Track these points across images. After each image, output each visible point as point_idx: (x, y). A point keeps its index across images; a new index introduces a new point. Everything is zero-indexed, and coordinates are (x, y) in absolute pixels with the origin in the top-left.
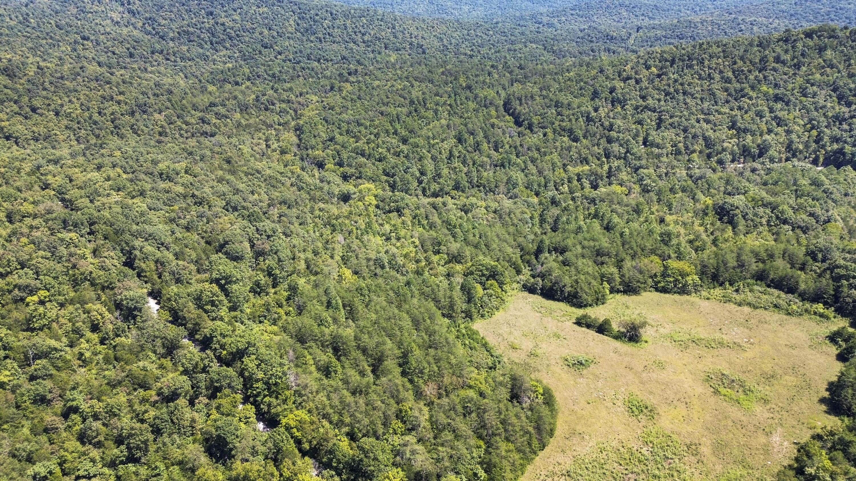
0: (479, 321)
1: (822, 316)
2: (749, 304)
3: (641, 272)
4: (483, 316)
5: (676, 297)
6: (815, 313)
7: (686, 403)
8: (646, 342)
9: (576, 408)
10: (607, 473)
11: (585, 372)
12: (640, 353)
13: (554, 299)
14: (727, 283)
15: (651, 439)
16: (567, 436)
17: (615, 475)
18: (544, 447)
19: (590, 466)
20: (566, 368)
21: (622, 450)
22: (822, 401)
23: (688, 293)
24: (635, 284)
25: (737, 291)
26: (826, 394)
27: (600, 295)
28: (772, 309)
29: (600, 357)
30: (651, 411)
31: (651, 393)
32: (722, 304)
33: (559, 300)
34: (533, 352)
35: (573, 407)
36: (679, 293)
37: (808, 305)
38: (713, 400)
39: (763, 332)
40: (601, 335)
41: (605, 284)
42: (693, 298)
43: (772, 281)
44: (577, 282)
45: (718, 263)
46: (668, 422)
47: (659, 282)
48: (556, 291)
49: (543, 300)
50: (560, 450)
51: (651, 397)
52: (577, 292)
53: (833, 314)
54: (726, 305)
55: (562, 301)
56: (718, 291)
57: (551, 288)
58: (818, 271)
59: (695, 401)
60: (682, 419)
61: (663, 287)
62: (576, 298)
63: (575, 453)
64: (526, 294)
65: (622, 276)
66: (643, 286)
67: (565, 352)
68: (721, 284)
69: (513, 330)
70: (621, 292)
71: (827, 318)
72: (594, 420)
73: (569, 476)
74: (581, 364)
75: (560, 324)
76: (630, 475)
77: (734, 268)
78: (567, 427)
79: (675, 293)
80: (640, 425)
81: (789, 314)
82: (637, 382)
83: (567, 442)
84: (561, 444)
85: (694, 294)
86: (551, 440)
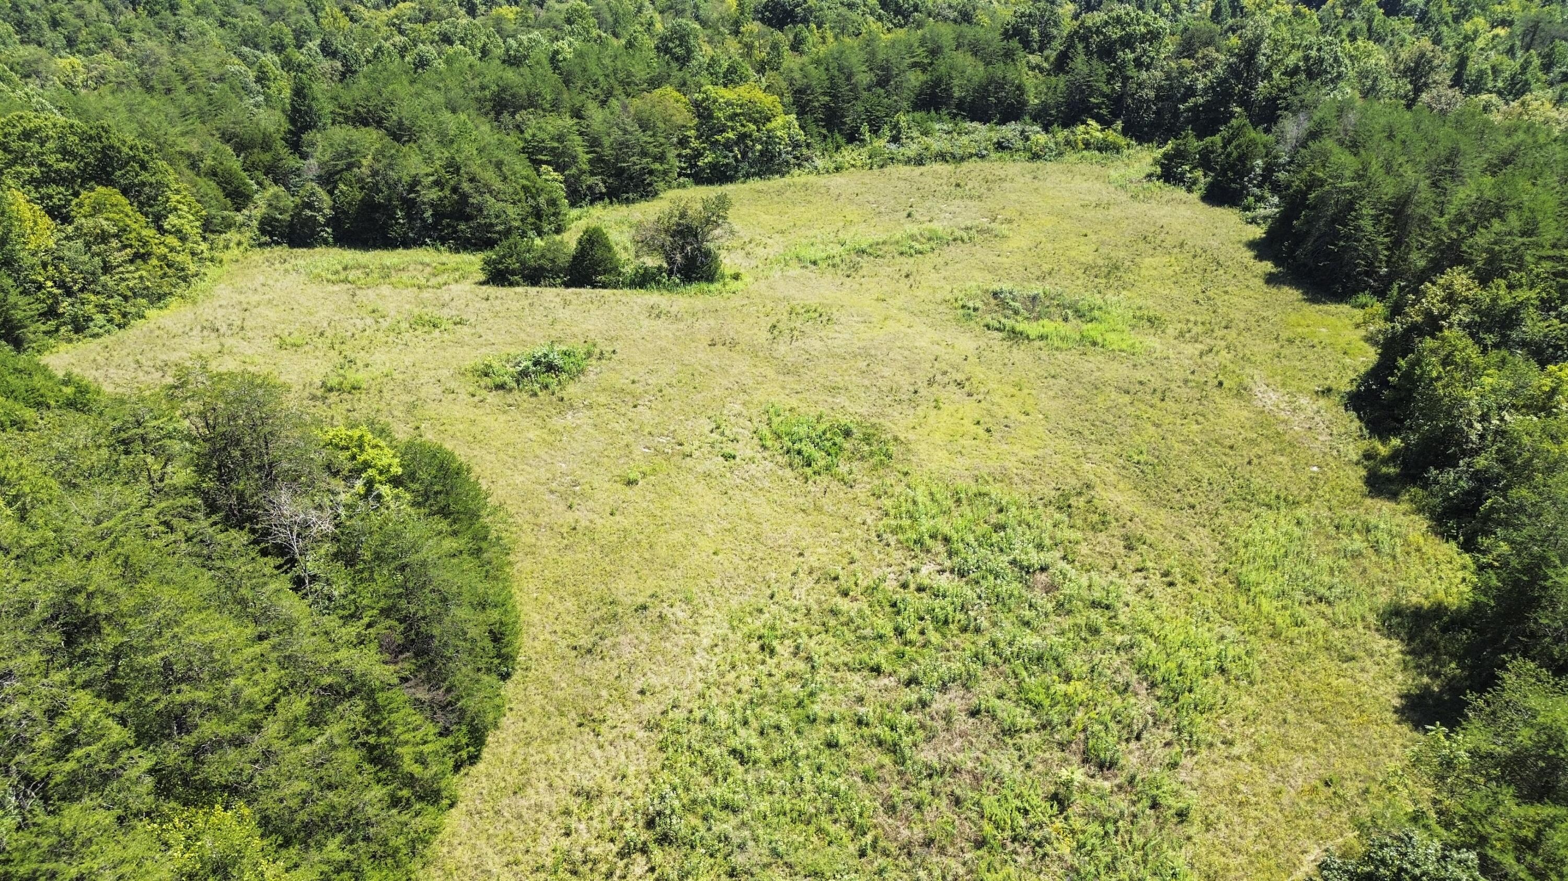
0: (63, 347)
1: (1104, 147)
2: (942, 157)
3: (644, 125)
4: (79, 326)
5: (756, 184)
6: (1087, 145)
7: (960, 384)
8: (736, 277)
9: (582, 516)
10: (842, 734)
11: (572, 390)
12: (731, 304)
13: (389, 244)
14: (865, 128)
15: (926, 525)
16: (585, 641)
17: (883, 732)
18: (477, 737)
19: (748, 737)
20: (493, 398)
21: (844, 604)
22: (1271, 280)
23: (782, 170)
24: (635, 163)
25: (895, 139)
26: (1268, 266)
27: (542, 200)
28: (994, 155)
29: (611, 340)
30: (867, 439)
31: (833, 390)
32: (876, 170)
33: (406, 244)
34: (333, 381)
35: (570, 517)
36: (759, 174)
37: (1062, 134)
38: (1019, 354)
39: (1013, 197)
40: (586, 292)
41: (550, 174)
42: (798, 177)
43: (960, 105)
44: (453, 167)
45: (832, 78)
46: (942, 454)
47: (698, 154)
48: (387, 210)
49: (350, 256)
50: (568, 723)
51: (841, 400)
52: (464, 197)
53: (1122, 141)
54: (889, 169)
55: (417, 242)
56: (848, 154)
57: (368, 207)
58: (1045, 65)
59: (979, 373)
60: (980, 431)
61: (713, 166)
62: (468, 218)
63: (650, 708)
64: (281, 251)
65: (593, 143)
66: (657, 166)
67: (473, 358)
68: (853, 137)
69: (229, 342)
70: (601, 197)
71: (1117, 149)
72: (677, 536)
73: (664, 839)
74: (551, 368)
75: (427, 294)
76: (940, 703)
77: (869, 89)
78: (571, 604)
79: (747, 176)
80: (861, 492)
81: (1036, 157)
82: (771, 373)
83: (594, 669)
84: (565, 689)
85: (796, 171)
86: (509, 689)
